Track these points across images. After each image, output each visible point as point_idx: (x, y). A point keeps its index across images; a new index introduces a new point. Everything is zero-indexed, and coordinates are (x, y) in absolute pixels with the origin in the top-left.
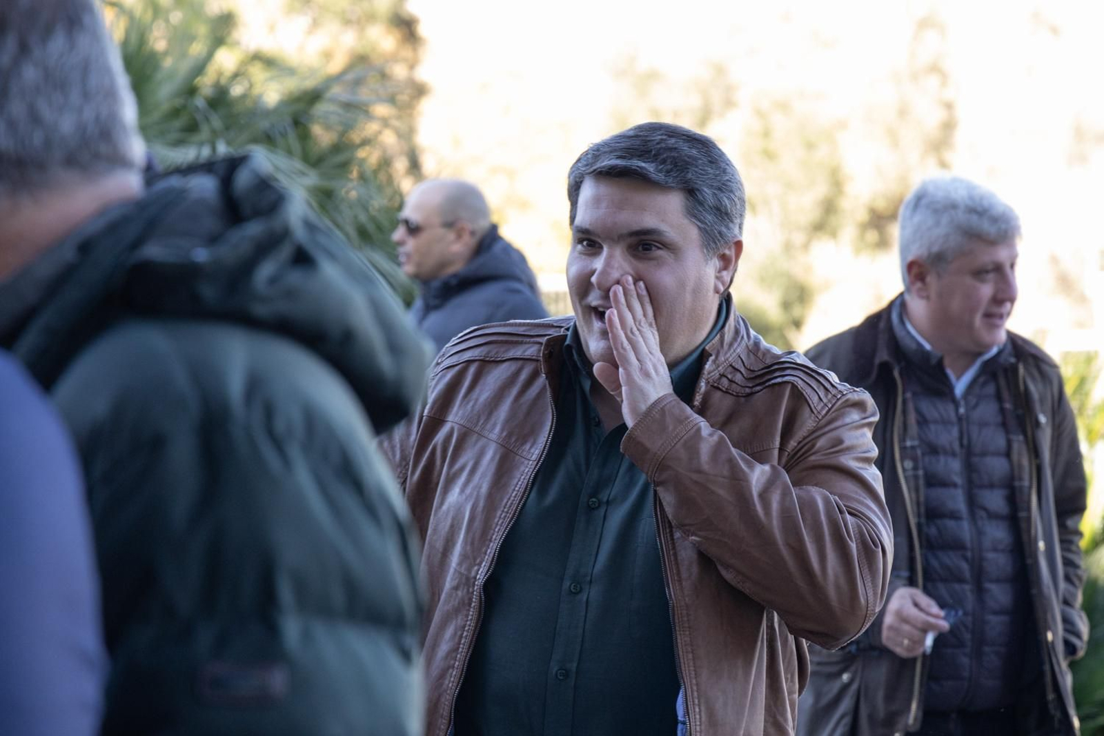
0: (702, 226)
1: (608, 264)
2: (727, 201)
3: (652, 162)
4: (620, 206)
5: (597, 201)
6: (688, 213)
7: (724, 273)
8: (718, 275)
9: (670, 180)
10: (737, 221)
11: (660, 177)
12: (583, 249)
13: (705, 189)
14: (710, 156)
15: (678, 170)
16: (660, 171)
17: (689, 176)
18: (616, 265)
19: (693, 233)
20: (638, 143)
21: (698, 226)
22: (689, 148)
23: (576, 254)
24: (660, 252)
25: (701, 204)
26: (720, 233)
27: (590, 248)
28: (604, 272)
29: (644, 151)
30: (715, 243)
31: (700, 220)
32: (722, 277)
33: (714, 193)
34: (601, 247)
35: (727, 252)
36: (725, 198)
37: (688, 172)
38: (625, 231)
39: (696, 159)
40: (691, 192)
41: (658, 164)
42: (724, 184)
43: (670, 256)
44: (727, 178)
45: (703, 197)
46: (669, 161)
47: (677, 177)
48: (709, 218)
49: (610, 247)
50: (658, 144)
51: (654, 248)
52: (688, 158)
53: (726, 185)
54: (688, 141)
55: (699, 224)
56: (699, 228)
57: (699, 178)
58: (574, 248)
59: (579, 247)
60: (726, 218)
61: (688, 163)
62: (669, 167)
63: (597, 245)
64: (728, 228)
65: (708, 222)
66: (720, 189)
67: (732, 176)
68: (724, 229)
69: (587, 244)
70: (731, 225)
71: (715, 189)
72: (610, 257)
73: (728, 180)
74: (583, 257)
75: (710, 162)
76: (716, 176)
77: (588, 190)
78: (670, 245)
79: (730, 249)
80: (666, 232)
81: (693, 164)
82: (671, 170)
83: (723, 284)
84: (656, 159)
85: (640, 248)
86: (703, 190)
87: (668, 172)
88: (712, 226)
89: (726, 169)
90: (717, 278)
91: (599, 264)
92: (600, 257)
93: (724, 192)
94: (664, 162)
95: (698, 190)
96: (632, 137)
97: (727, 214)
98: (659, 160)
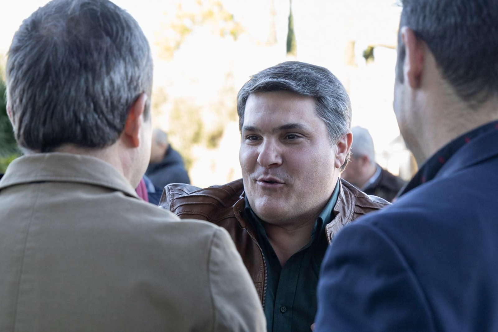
0: (328, 121)
1: (267, 148)
2: (342, 107)
3: (293, 80)
4: (273, 110)
5: (258, 108)
6: (318, 113)
7: (342, 154)
8: (337, 155)
9: (306, 91)
10: (348, 121)
11: (299, 89)
12: (250, 141)
13: (328, 98)
14: (329, 78)
15: (310, 85)
16: (299, 85)
17: (318, 88)
18: (273, 149)
19: (322, 127)
20: (282, 70)
21: (324, 121)
22: (315, 73)
23: (245, 145)
24: (301, 140)
25: (326, 107)
26: (338, 127)
27: (254, 141)
28: (266, 154)
29: (287, 74)
30: (336, 133)
31: (326, 118)
32: (340, 157)
33: (334, 100)
34: (262, 139)
35: (343, 142)
36: (340, 104)
37: (316, 86)
38: (277, 126)
39: (321, 79)
40: (319, 99)
41: (297, 81)
42: (339, 95)
43: (307, 142)
44: (341, 92)
45: (327, 103)
46: (304, 80)
47: (309, 89)
48: (331, 116)
49: (269, 138)
50: (295, 70)
51: (296, 137)
52: (316, 78)
53: (341, 96)
54: (314, 70)
55: (325, 120)
56: (325, 122)
57: (324, 90)
58: (243, 142)
59: (247, 141)
60: (341, 117)
61: (316, 81)
62: (305, 83)
63: (259, 139)
64: (343, 125)
65: (330, 119)
66: (337, 98)
67: (344, 91)
68: (341, 125)
69: (252, 138)
70: (345, 123)
71: (335, 98)
72: (269, 144)
73: (341, 93)
74: (251, 146)
75: (329, 81)
76: (334, 90)
77: (252, 102)
78: (307, 134)
79: (344, 139)
80: (304, 125)
81: (319, 82)
82: (306, 85)
83: (341, 162)
84: (295, 79)
85: (287, 138)
86: (326, 98)
87: (304, 86)
88: (333, 122)
89: (339, 87)
90: (337, 158)
91: (261, 149)
92: (262, 145)
93: (340, 101)
94: (301, 80)
95: (324, 98)
96: (278, 68)
97: (342, 115)
98: (297, 79)
